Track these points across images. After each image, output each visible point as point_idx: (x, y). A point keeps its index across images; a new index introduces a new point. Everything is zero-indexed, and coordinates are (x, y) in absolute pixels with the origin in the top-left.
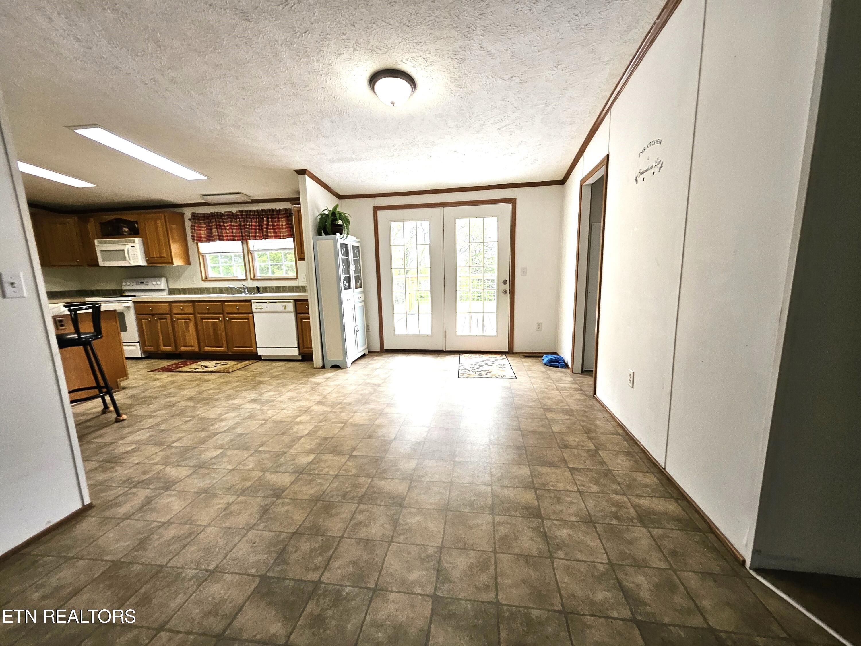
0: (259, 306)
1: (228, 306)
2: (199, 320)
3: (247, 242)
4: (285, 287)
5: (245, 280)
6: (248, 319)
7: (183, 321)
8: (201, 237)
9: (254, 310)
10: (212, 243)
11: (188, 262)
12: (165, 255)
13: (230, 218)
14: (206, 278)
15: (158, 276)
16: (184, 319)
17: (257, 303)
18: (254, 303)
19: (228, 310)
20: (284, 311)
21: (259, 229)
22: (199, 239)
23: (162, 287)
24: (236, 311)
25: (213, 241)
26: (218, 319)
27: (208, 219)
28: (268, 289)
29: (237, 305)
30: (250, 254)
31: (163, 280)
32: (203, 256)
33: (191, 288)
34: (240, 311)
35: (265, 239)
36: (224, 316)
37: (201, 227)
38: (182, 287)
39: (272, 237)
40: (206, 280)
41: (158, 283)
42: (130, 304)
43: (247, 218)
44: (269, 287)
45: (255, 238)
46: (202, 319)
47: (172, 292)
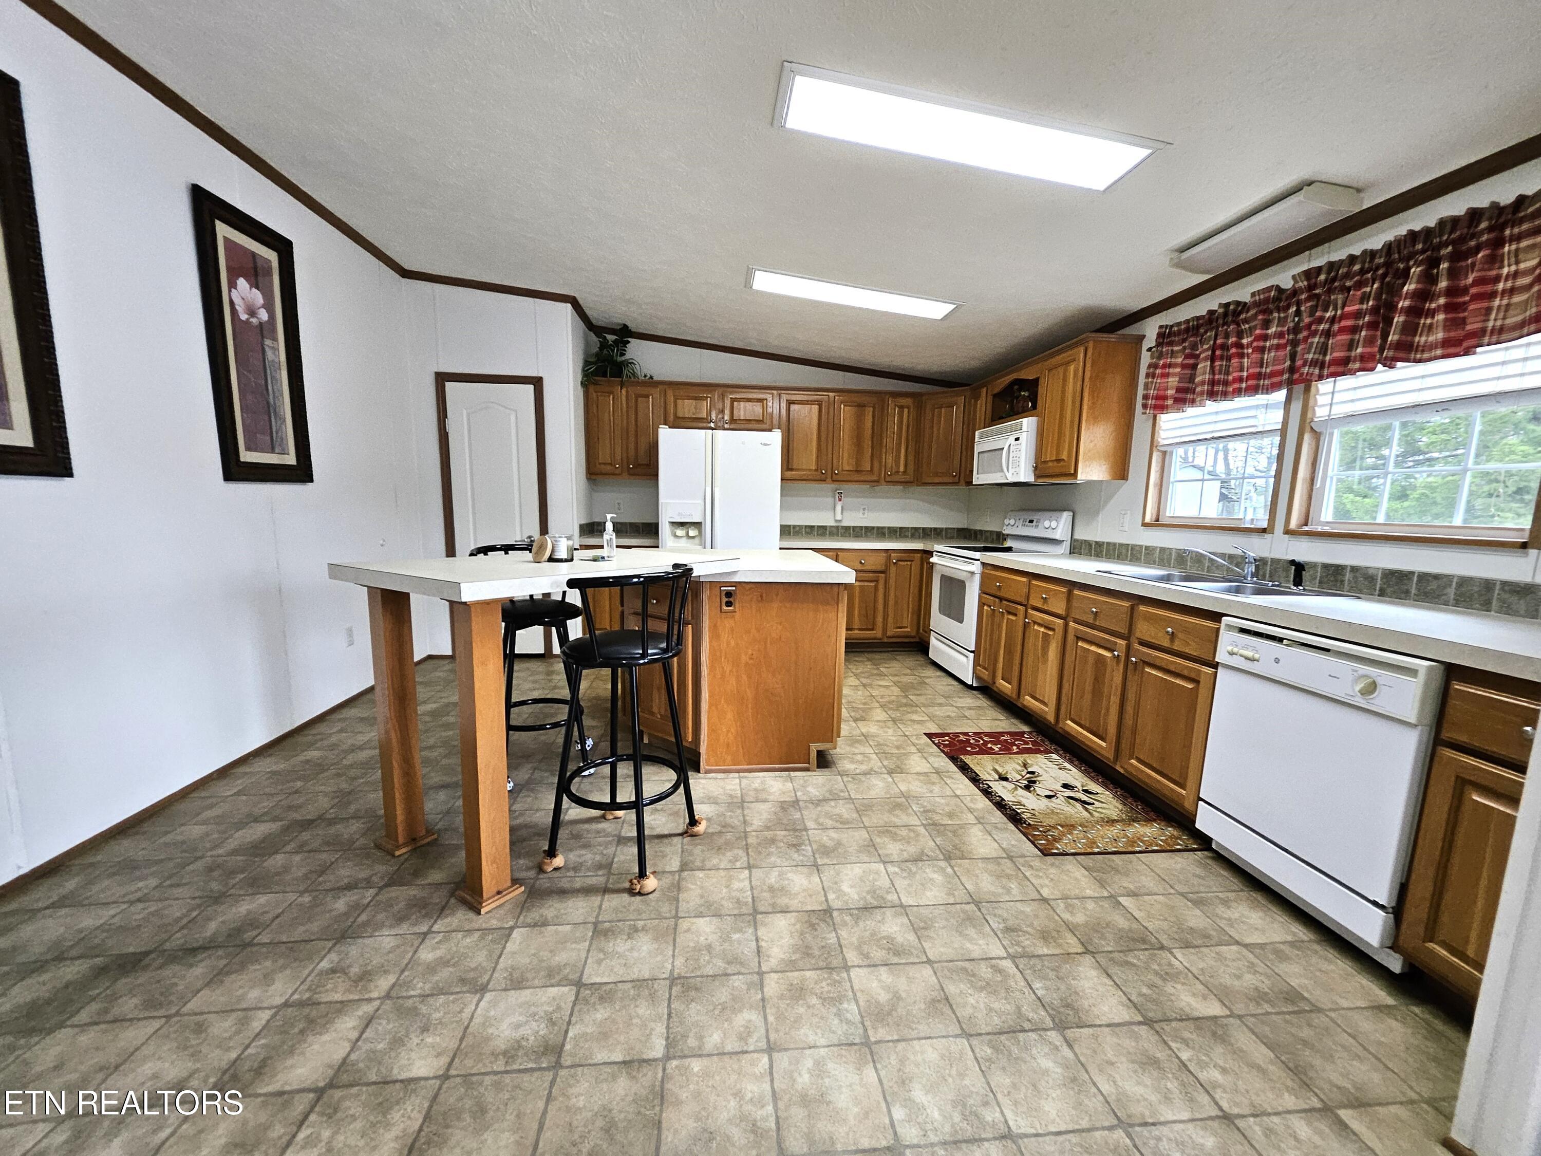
0: (1246, 647)
1: (1149, 618)
2: (1071, 637)
3: (1307, 389)
4: (1436, 577)
5: (1264, 531)
6: (1196, 682)
7: (1042, 630)
8: (1165, 398)
9: (1221, 656)
10: (1191, 411)
11: (1121, 471)
12: (1064, 456)
13: (1264, 312)
14: (1157, 520)
15: (1057, 509)
16: (1046, 627)
17: (1243, 631)
18: (1230, 627)
19: (1143, 630)
20: (1360, 701)
21: (1372, 326)
22: (1159, 402)
23: (1058, 536)
24: (1166, 643)
25: (1193, 402)
26: (1112, 651)
27: (1196, 335)
28: (1348, 576)
29: (1170, 622)
30: (1307, 437)
31: (1066, 516)
32: (1164, 453)
33: (1115, 544)
34: (1177, 646)
35: (1390, 363)
36: (1128, 647)
37: (1170, 366)
38: (1098, 539)
39: (1432, 347)
40: (1157, 523)
41: (1054, 524)
42: (976, 567)
43: (1330, 291)
44: (1354, 569)
45: (1342, 367)
46: (1078, 638)
47: (1078, 548)
